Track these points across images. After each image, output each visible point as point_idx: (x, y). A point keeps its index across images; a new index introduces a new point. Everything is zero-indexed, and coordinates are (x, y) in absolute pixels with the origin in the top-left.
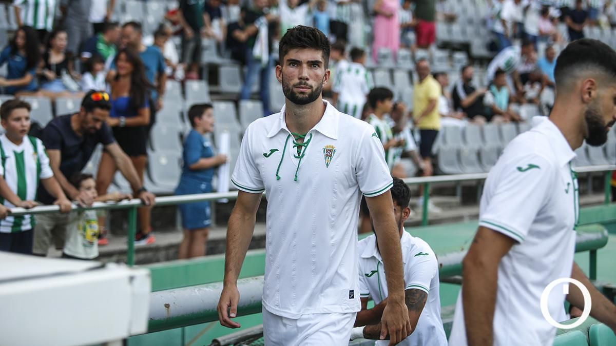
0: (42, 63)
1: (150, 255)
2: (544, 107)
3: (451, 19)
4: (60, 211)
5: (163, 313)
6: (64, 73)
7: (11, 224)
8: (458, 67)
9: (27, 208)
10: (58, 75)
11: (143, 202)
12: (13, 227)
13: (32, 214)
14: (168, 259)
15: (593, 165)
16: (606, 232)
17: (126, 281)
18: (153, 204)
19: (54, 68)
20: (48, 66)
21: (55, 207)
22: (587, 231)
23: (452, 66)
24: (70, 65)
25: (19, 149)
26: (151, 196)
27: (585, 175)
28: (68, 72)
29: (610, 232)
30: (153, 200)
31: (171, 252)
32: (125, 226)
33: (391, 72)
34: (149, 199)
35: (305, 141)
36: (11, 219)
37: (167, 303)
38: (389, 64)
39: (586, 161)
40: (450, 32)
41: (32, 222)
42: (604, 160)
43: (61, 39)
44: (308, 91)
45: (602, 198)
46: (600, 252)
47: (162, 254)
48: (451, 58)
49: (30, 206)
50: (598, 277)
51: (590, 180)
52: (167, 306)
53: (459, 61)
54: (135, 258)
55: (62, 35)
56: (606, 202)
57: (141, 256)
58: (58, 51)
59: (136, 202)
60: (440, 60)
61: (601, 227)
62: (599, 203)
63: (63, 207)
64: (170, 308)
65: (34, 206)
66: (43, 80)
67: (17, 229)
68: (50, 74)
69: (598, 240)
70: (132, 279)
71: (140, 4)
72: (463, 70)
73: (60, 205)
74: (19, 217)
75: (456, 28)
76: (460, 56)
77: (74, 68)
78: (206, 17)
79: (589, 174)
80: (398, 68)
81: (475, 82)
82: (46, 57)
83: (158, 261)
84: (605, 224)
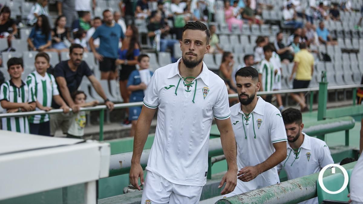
0: (52, 33)
1: (111, 135)
2: (320, 54)
3: (270, 8)
4: (63, 112)
5: (118, 166)
6: (65, 38)
7: (39, 119)
8: (275, 33)
9: (46, 111)
10: (62, 39)
11: (107, 107)
12: (40, 120)
13: (49, 114)
14: (121, 137)
15: (347, 85)
16: (354, 120)
17: (98, 148)
18: (112, 108)
19: (60, 36)
20: (56, 35)
21: (60, 110)
22: (343, 120)
23: (271, 33)
24: (68, 34)
25: (44, 79)
26: (112, 103)
27: (342, 90)
28: (67, 38)
29: (356, 120)
30: (113, 105)
31: (123, 133)
32: (98, 120)
33: (239, 36)
34: (110, 105)
35: (298, 151)
36: (39, 116)
37: (121, 160)
38: (237, 32)
39: (343, 83)
40: (270, 15)
41: (49, 118)
42: (352, 82)
43: (63, 21)
44: (293, 139)
45: (351, 102)
46: (351, 131)
47: (118, 134)
48: (270, 28)
49: (48, 110)
50: (350, 144)
51: (345, 93)
52: (121, 162)
53: (275, 30)
54: (104, 136)
55: (63, 19)
56: (354, 104)
57: (107, 135)
58: (62, 27)
59: (104, 107)
60: (265, 29)
61: (351, 118)
62: (350, 105)
63: (65, 110)
64: (122, 163)
65: (50, 110)
66: (54, 42)
67: (42, 121)
68: (58, 40)
69: (350, 124)
70: (100, 148)
71: (105, 2)
72: (278, 35)
73: (63, 109)
74: (43, 115)
75: (273, 13)
76: (275, 27)
77: (70, 36)
78: (139, 8)
79: (344, 89)
80: (243, 34)
81: (284, 42)
82: (55, 30)
83: (116, 138)
84: (354, 116)
